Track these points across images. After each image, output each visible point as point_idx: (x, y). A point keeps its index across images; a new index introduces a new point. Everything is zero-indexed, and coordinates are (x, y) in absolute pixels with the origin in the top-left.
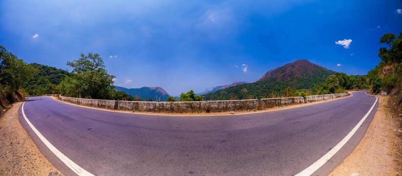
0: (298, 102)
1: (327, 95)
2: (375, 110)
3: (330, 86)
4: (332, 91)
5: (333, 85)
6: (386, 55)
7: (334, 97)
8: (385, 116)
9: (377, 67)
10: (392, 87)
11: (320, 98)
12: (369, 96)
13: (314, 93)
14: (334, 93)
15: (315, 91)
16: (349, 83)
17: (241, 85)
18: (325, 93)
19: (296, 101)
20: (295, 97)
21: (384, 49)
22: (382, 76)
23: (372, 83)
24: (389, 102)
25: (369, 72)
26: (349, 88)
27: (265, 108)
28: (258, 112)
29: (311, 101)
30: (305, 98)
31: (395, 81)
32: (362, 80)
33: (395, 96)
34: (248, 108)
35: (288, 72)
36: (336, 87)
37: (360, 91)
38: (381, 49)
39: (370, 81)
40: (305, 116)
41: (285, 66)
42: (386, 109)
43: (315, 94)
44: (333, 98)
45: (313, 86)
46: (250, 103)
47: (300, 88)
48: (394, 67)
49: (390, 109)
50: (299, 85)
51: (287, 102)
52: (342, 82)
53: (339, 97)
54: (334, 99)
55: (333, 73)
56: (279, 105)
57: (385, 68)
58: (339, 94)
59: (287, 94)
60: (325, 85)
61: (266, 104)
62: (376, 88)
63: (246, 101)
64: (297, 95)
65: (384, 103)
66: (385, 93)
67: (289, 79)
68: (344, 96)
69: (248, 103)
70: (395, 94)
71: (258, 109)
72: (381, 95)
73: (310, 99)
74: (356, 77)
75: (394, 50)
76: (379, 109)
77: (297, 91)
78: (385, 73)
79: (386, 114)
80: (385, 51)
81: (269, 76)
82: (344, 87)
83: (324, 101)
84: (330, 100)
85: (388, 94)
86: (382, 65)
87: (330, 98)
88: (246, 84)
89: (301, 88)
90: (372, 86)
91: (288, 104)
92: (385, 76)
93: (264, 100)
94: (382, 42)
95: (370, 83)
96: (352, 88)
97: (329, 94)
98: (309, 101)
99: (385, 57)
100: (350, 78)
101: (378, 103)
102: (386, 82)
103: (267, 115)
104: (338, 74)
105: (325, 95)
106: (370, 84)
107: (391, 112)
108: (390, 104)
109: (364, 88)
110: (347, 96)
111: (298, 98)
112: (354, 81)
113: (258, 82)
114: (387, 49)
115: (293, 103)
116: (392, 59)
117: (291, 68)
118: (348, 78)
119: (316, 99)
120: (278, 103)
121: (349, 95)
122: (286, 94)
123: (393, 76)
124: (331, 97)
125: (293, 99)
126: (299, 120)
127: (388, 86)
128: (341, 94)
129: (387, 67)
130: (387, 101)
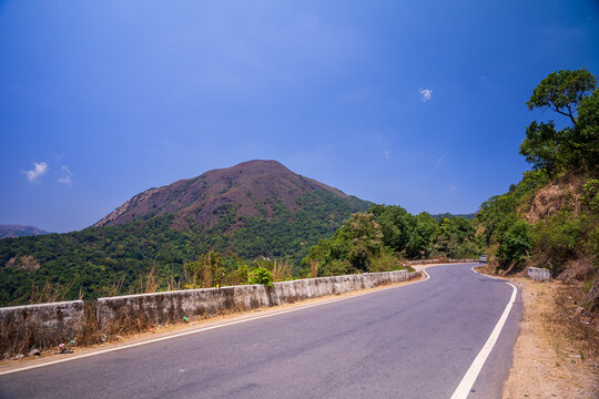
0: (248, 302)
1: (346, 277)
2: (511, 333)
3: (356, 247)
4: (359, 264)
5: (361, 247)
6: (551, 148)
7: (368, 283)
8: (551, 351)
9: (513, 188)
10: (571, 254)
11: (322, 288)
12: (484, 280)
13: (300, 270)
14: (365, 270)
15: (304, 265)
16: (414, 239)
17: (9, 241)
18: (336, 272)
19: (238, 299)
20: (237, 287)
21: (544, 127)
22: (531, 219)
23: (494, 238)
24: (560, 302)
25: (484, 206)
26: (415, 254)
27: (112, 335)
28: (81, 354)
29: (291, 300)
30: (269, 290)
31: (582, 234)
32: (461, 229)
33: (581, 284)
34: (33, 343)
35: (212, 198)
36: (374, 250)
37: (454, 265)
38: (533, 128)
39: (489, 233)
40: (270, 358)
41: (203, 176)
42: (553, 326)
43: (302, 276)
44: (363, 287)
45: (297, 247)
46: (45, 318)
47: (253, 254)
48: (580, 190)
49: (565, 328)
50: (249, 245)
51: (205, 305)
52: (391, 235)
53: (384, 282)
54: (369, 291)
55: (365, 205)
56: (176, 316)
57: (543, 192)
58: (385, 275)
59: (207, 275)
60: (336, 243)
61: (120, 317)
62: (509, 254)
63: (24, 313)
64: (243, 279)
65: (542, 308)
66: (545, 274)
67: (215, 221)
68: (400, 281)
69: (33, 319)
70: (579, 278)
71: (82, 343)
72: (528, 277)
73: (286, 293)
74: (441, 219)
75: (585, 131)
76: (525, 325)
77: (243, 266)
78: (542, 209)
79: (557, 348)
80: (547, 133)
81: (143, 209)
82: (400, 250)
83: (334, 299)
84: (355, 294)
85: (554, 275)
86: (531, 183)
87: (353, 288)
88: (34, 238)
89: (256, 256)
90: (495, 247)
91: (212, 311)
92: (541, 217)
93: (109, 304)
94: (538, 101)
95: (488, 238)
96: (427, 255)
97: (349, 272)
98: (283, 298)
99: (546, 156)
100: (421, 224)
101: (519, 304)
102: (545, 237)
103: (119, 361)
104: (378, 211)
105: (338, 278)
106: (488, 242)
107: (572, 337)
108: (566, 310)
109: (468, 254)
110: (410, 279)
111: (245, 291)
112: (432, 231)
113: (92, 229)
114: (557, 129)
115: (230, 305)
116: (575, 163)
117: (223, 186)
118: (414, 224)
119: (309, 290)
120: (172, 309)
121: (418, 275)
122: (200, 277)
123: (574, 220)
124: (358, 284)
125: (229, 293)
126: (251, 379)
127: (555, 251)
128: (392, 275)
129: (554, 191)
130: (550, 298)
